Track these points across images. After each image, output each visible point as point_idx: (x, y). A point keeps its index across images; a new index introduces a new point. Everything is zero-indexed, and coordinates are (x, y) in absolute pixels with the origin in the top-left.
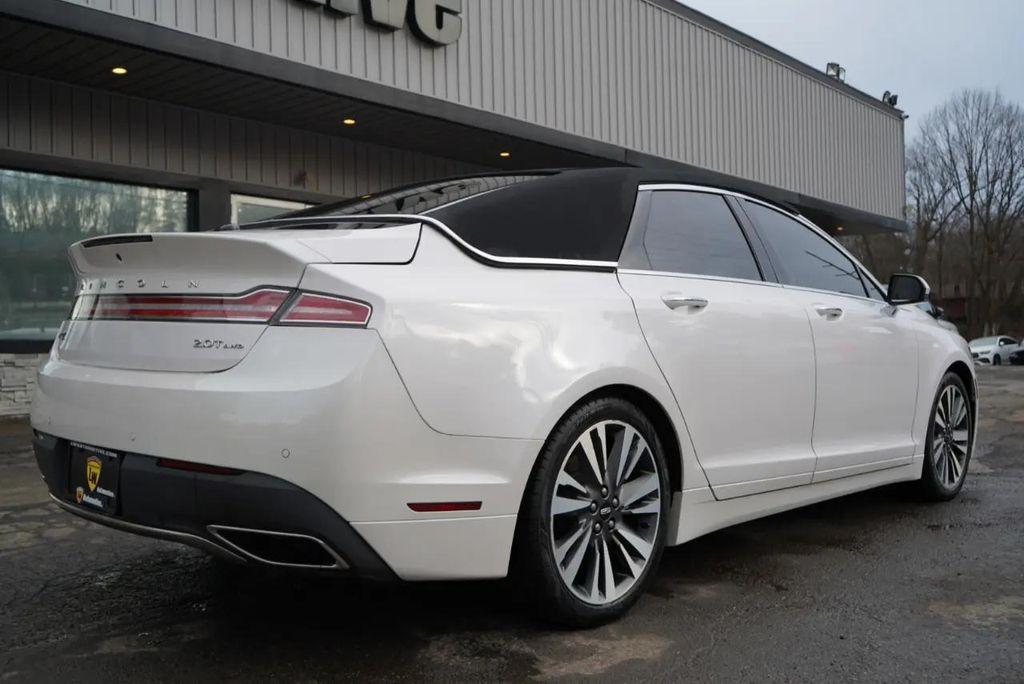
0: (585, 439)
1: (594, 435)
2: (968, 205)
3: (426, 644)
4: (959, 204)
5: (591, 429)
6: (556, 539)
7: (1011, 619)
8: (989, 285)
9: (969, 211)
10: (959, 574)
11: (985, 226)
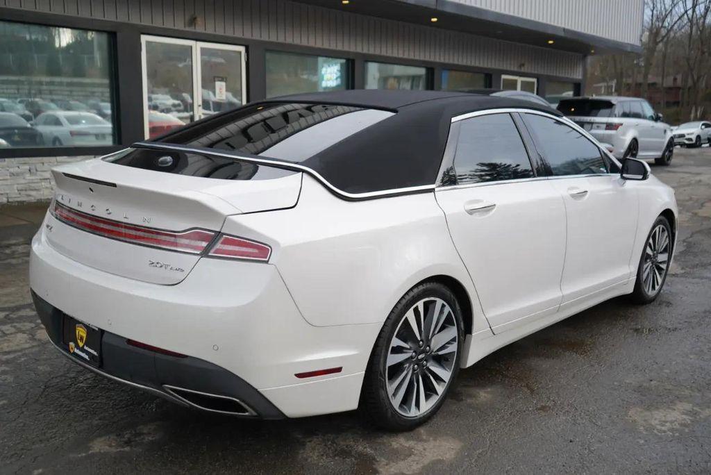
0: (410, 315)
1: (416, 311)
2: (690, 16)
3: (303, 445)
4: (683, 15)
5: (415, 306)
6: (389, 379)
7: (681, 425)
8: (699, 78)
9: (690, 21)
10: (651, 380)
11: (701, 32)
